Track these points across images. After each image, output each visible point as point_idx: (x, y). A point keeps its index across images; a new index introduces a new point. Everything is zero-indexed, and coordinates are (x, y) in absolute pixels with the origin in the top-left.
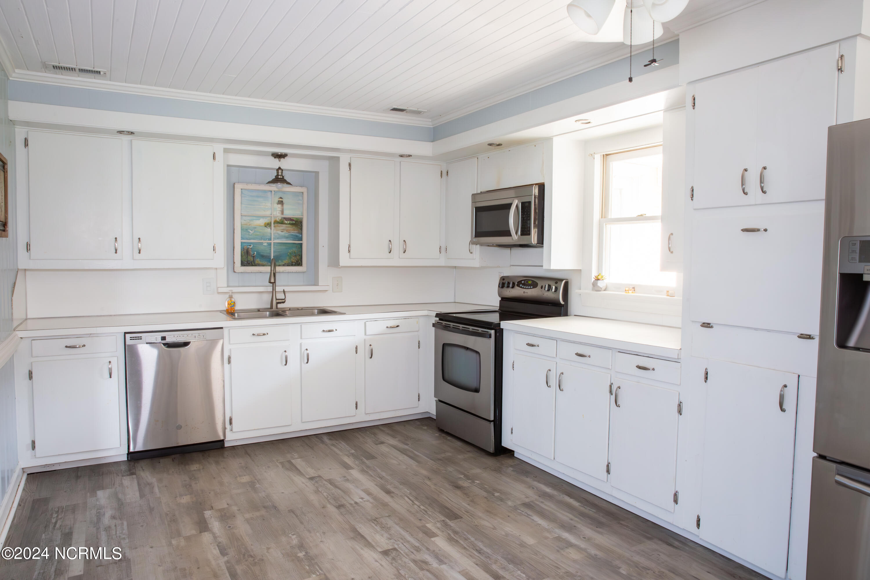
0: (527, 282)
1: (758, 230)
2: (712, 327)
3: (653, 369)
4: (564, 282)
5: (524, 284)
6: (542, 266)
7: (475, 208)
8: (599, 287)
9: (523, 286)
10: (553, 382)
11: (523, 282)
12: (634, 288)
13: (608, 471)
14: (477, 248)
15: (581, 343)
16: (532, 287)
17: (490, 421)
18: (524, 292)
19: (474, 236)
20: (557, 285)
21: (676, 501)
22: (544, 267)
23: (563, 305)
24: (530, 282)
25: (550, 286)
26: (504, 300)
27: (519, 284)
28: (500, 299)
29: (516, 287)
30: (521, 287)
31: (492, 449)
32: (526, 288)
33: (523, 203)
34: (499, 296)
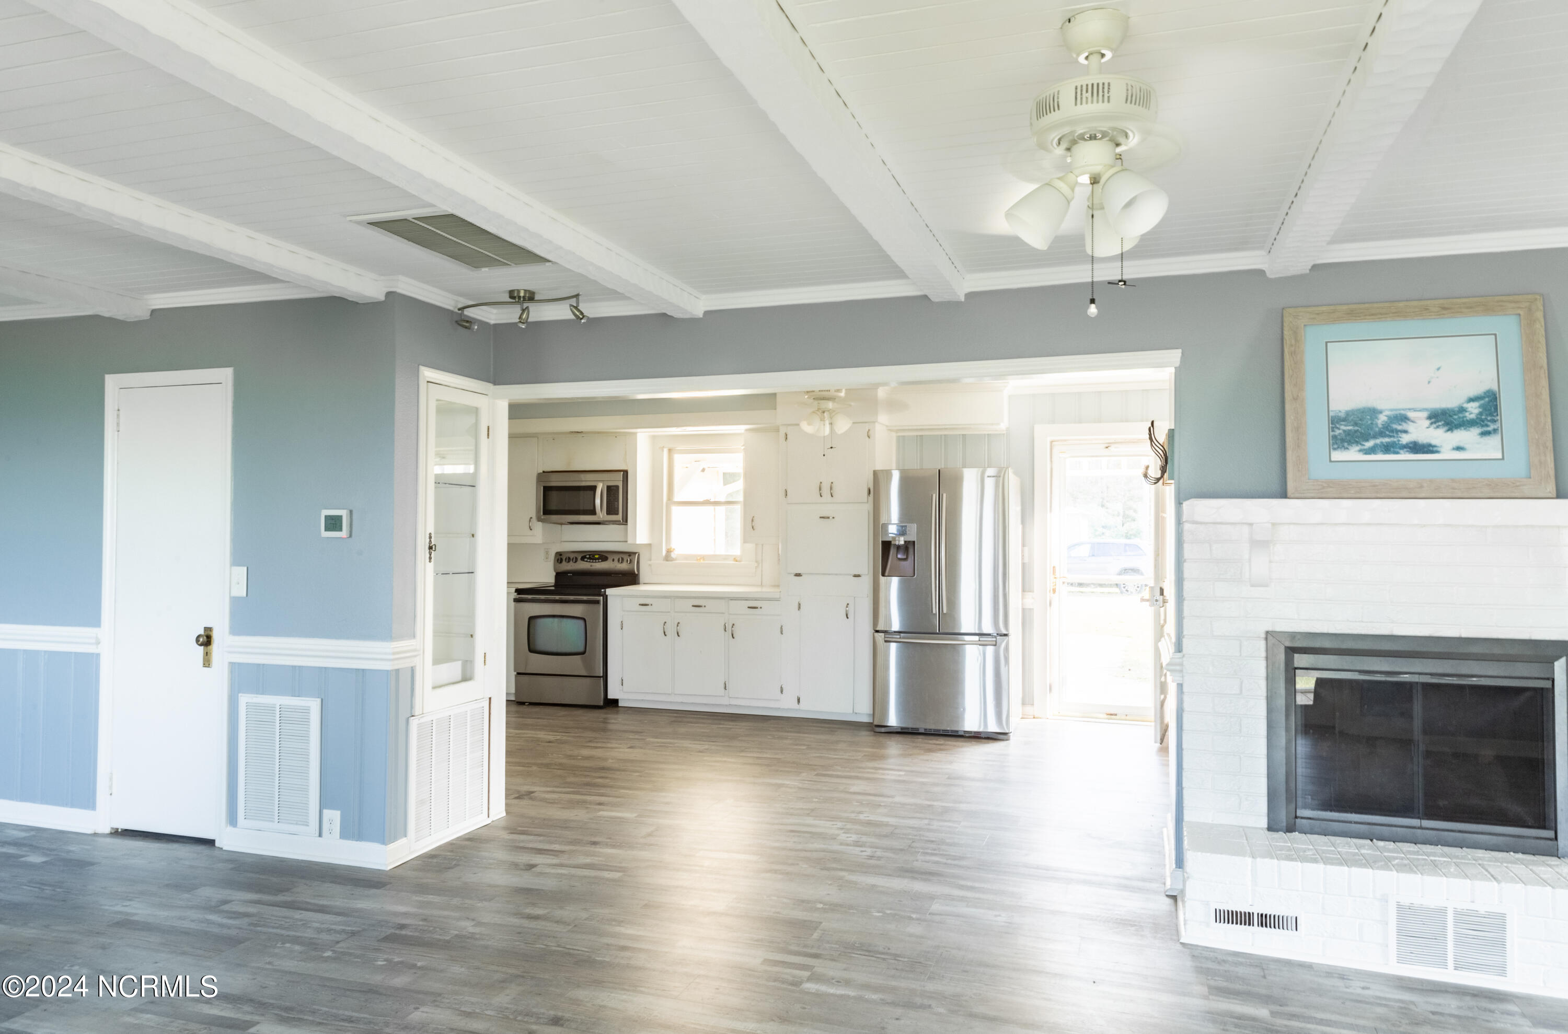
0: (594, 556)
1: (828, 518)
2: (801, 576)
3: (761, 608)
4: (637, 555)
5: (590, 558)
6: (627, 541)
7: (542, 488)
8: (672, 557)
9: (589, 560)
10: (671, 631)
11: (588, 556)
12: (703, 557)
13: (725, 688)
14: (539, 527)
15: (695, 598)
16: (600, 560)
17: (600, 677)
18: (591, 566)
19: (542, 514)
20: (631, 558)
21: (782, 692)
22: (629, 542)
23: (637, 575)
24: (597, 556)
25: (623, 559)
26: (559, 575)
27: (583, 559)
28: (554, 574)
29: (579, 561)
30: (587, 561)
31: (601, 703)
32: (593, 562)
33: (609, 488)
34: (555, 571)
